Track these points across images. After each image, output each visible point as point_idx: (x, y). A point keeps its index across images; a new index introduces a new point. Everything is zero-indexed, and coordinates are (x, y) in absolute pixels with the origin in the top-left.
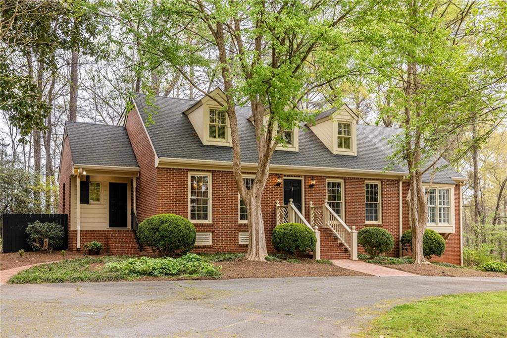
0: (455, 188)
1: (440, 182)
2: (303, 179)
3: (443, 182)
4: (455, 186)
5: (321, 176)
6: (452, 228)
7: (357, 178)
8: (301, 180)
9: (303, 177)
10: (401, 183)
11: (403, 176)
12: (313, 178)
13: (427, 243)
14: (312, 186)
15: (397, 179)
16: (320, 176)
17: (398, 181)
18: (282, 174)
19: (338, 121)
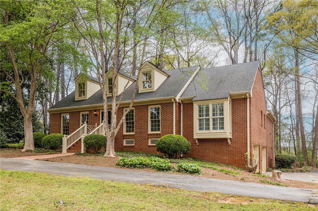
3: (216, 98)
5: (120, 107)
7: (142, 105)
11: (172, 99)
17: (173, 103)
18: (100, 109)
19: (142, 72)
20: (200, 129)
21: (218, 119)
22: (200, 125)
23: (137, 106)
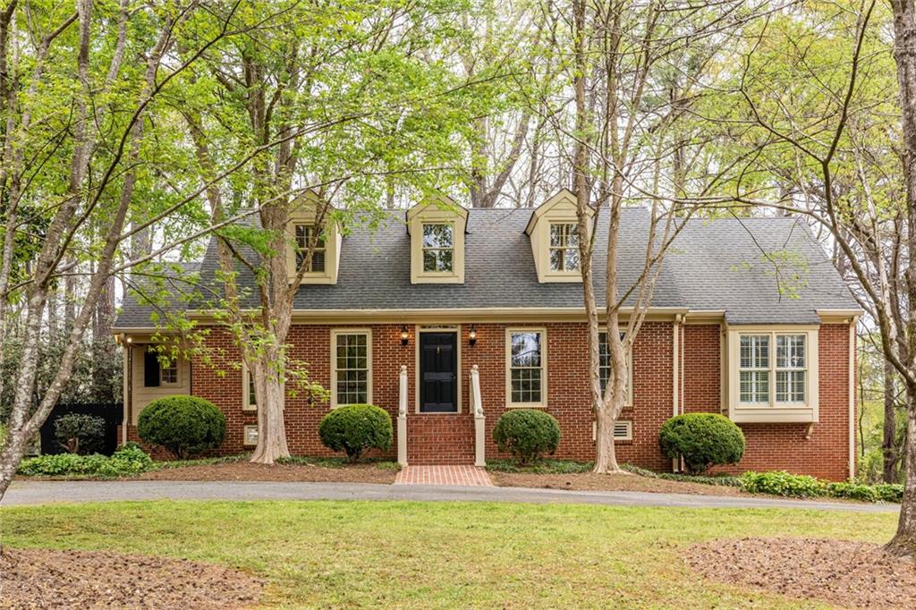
0: (820, 331)
1: (778, 320)
2: (458, 330)
3: (788, 320)
4: (818, 327)
5: (496, 324)
6: (810, 411)
7: (574, 323)
8: (455, 333)
9: (459, 327)
10: (676, 329)
11: (675, 315)
12: (473, 327)
13: (689, 439)
14: (472, 342)
15: (668, 320)
16: (491, 324)
17: (671, 325)
18: (414, 325)
19: (550, 221)
20: (743, 398)
21: (790, 375)
22: (743, 387)
23: (555, 324)
